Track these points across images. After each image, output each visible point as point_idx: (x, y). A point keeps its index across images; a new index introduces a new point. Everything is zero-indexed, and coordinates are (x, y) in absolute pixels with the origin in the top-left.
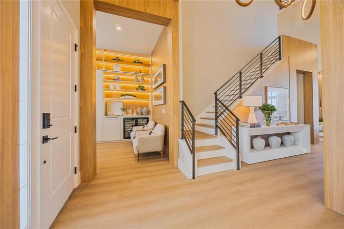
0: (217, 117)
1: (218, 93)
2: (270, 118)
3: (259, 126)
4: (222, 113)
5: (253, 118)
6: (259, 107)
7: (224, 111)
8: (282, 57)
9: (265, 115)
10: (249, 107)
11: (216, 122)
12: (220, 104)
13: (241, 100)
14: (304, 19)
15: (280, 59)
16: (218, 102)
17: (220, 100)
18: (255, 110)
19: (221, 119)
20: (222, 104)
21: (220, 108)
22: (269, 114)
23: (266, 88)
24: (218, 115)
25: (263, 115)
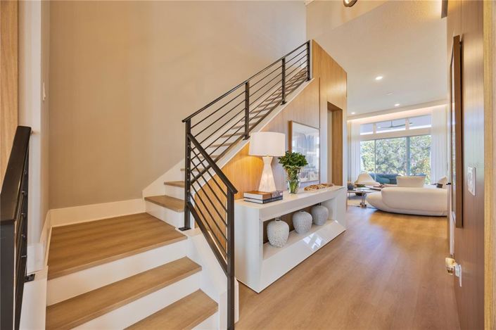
0: (188, 184)
1: (193, 121)
2: (297, 179)
3: (279, 198)
4: (201, 174)
5: (268, 182)
6: (279, 158)
7: (206, 169)
8: (311, 77)
9: (290, 173)
10: (261, 157)
11: (188, 194)
12: (197, 151)
13: (247, 141)
14: (346, 5)
15: (309, 79)
16: (193, 146)
17: (199, 139)
18: (273, 163)
19: (198, 188)
20: (202, 151)
21: (196, 161)
22: (296, 172)
23: (290, 124)
24: (192, 178)
25: (286, 174)
